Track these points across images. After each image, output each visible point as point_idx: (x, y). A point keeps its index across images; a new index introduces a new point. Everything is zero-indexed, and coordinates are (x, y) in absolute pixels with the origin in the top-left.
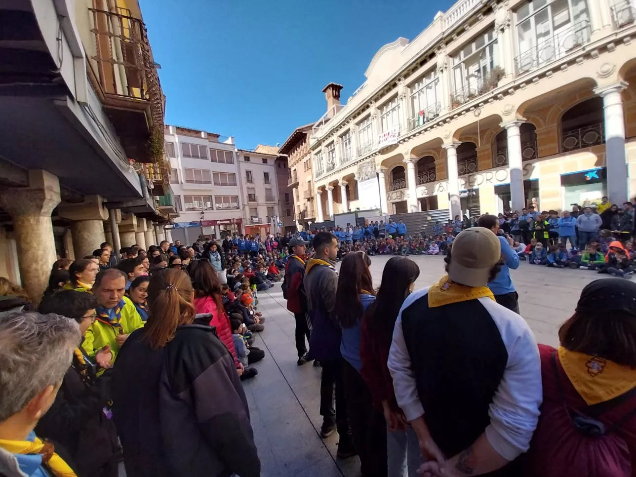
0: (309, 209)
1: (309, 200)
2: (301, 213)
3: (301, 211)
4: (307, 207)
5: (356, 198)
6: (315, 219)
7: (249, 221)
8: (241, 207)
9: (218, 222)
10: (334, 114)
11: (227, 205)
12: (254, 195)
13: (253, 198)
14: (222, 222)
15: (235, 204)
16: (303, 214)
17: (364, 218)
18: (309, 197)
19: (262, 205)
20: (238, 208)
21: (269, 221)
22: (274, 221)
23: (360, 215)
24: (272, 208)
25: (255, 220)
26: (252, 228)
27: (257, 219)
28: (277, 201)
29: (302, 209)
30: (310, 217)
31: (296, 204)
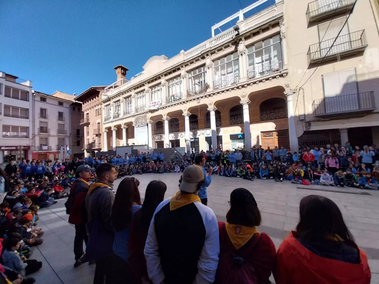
0: (96, 142)
1: (97, 135)
2: (89, 144)
3: (90, 143)
4: (95, 141)
5: (133, 137)
6: (101, 149)
7: (37, 148)
8: (31, 136)
9: (3, 148)
10: (121, 84)
11: (16, 134)
12: (47, 127)
13: (45, 130)
14: (7, 148)
15: (25, 134)
16: (91, 145)
17: (137, 150)
18: (97, 133)
19: (54, 136)
20: (27, 137)
21: (59, 148)
22: (64, 149)
23: (135, 148)
24: (64, 139)
25: (45, 148)
26: (40, 154)
27: (47, 147)
28: (68, 134)
29: (91, 141)
30: (97, 148)
31: (86, 137)
